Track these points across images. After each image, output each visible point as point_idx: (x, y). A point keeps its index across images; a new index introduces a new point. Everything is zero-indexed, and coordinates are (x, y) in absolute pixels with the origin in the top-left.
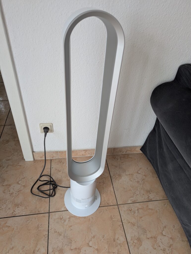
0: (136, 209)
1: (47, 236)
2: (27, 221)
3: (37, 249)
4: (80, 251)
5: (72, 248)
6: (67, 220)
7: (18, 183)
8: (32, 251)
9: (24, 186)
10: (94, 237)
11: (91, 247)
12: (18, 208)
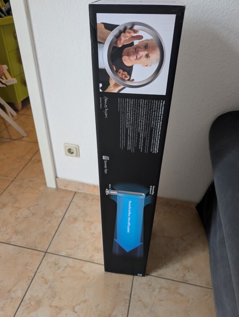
0: (159, 286)
1: (31, 278)
2: (19, 253)
3: (14, 289)
4: (60, 313)
5: (53, 304)
6: (62, 269)
7: (28, 209)
8: (8, 290)
9: (33, 214)
10: (85, 301)
11: (76, 312)
12: (16, 235)
